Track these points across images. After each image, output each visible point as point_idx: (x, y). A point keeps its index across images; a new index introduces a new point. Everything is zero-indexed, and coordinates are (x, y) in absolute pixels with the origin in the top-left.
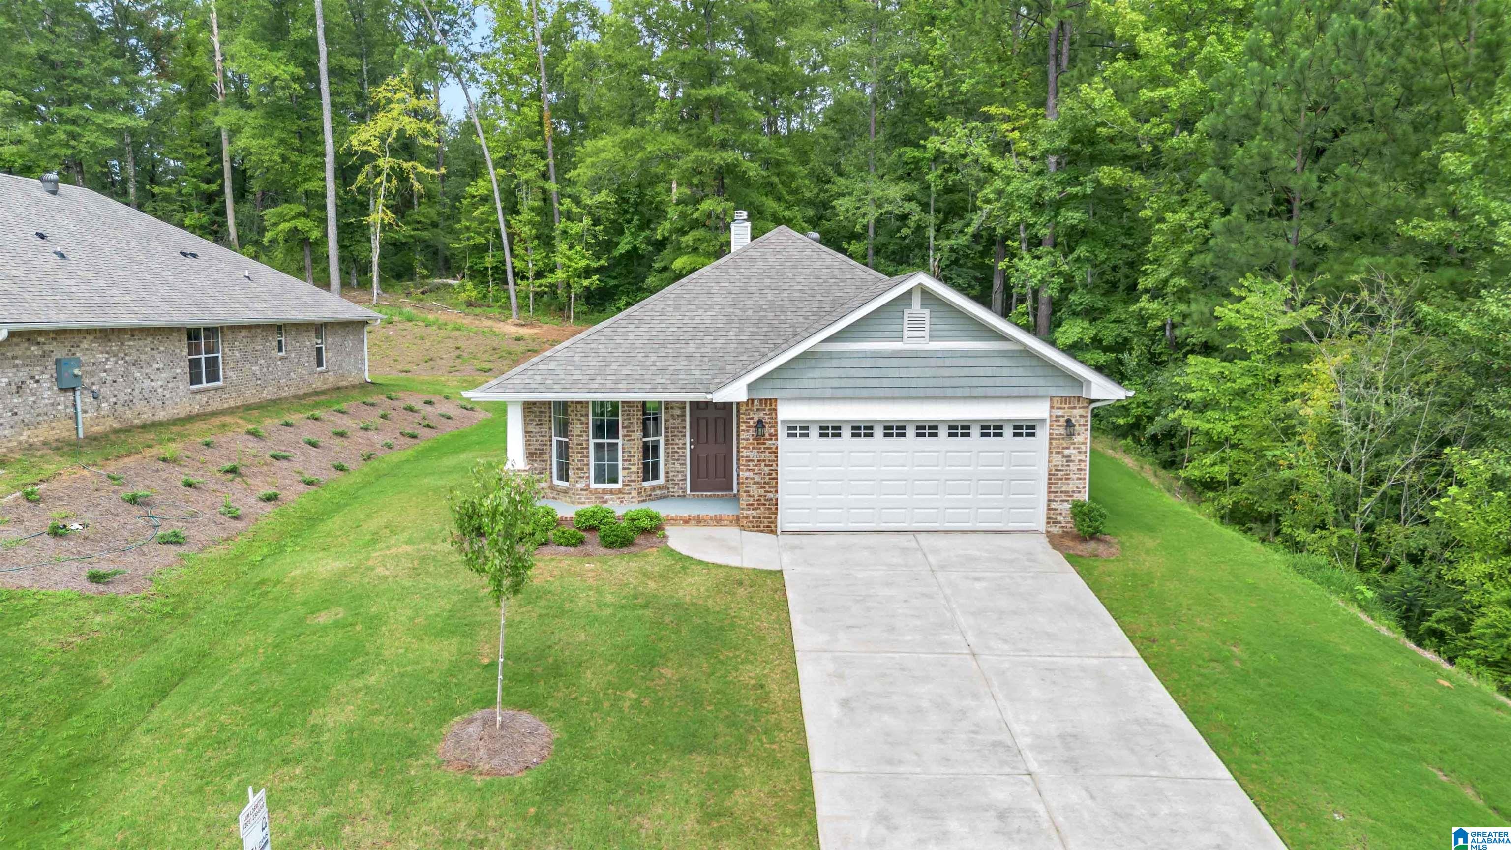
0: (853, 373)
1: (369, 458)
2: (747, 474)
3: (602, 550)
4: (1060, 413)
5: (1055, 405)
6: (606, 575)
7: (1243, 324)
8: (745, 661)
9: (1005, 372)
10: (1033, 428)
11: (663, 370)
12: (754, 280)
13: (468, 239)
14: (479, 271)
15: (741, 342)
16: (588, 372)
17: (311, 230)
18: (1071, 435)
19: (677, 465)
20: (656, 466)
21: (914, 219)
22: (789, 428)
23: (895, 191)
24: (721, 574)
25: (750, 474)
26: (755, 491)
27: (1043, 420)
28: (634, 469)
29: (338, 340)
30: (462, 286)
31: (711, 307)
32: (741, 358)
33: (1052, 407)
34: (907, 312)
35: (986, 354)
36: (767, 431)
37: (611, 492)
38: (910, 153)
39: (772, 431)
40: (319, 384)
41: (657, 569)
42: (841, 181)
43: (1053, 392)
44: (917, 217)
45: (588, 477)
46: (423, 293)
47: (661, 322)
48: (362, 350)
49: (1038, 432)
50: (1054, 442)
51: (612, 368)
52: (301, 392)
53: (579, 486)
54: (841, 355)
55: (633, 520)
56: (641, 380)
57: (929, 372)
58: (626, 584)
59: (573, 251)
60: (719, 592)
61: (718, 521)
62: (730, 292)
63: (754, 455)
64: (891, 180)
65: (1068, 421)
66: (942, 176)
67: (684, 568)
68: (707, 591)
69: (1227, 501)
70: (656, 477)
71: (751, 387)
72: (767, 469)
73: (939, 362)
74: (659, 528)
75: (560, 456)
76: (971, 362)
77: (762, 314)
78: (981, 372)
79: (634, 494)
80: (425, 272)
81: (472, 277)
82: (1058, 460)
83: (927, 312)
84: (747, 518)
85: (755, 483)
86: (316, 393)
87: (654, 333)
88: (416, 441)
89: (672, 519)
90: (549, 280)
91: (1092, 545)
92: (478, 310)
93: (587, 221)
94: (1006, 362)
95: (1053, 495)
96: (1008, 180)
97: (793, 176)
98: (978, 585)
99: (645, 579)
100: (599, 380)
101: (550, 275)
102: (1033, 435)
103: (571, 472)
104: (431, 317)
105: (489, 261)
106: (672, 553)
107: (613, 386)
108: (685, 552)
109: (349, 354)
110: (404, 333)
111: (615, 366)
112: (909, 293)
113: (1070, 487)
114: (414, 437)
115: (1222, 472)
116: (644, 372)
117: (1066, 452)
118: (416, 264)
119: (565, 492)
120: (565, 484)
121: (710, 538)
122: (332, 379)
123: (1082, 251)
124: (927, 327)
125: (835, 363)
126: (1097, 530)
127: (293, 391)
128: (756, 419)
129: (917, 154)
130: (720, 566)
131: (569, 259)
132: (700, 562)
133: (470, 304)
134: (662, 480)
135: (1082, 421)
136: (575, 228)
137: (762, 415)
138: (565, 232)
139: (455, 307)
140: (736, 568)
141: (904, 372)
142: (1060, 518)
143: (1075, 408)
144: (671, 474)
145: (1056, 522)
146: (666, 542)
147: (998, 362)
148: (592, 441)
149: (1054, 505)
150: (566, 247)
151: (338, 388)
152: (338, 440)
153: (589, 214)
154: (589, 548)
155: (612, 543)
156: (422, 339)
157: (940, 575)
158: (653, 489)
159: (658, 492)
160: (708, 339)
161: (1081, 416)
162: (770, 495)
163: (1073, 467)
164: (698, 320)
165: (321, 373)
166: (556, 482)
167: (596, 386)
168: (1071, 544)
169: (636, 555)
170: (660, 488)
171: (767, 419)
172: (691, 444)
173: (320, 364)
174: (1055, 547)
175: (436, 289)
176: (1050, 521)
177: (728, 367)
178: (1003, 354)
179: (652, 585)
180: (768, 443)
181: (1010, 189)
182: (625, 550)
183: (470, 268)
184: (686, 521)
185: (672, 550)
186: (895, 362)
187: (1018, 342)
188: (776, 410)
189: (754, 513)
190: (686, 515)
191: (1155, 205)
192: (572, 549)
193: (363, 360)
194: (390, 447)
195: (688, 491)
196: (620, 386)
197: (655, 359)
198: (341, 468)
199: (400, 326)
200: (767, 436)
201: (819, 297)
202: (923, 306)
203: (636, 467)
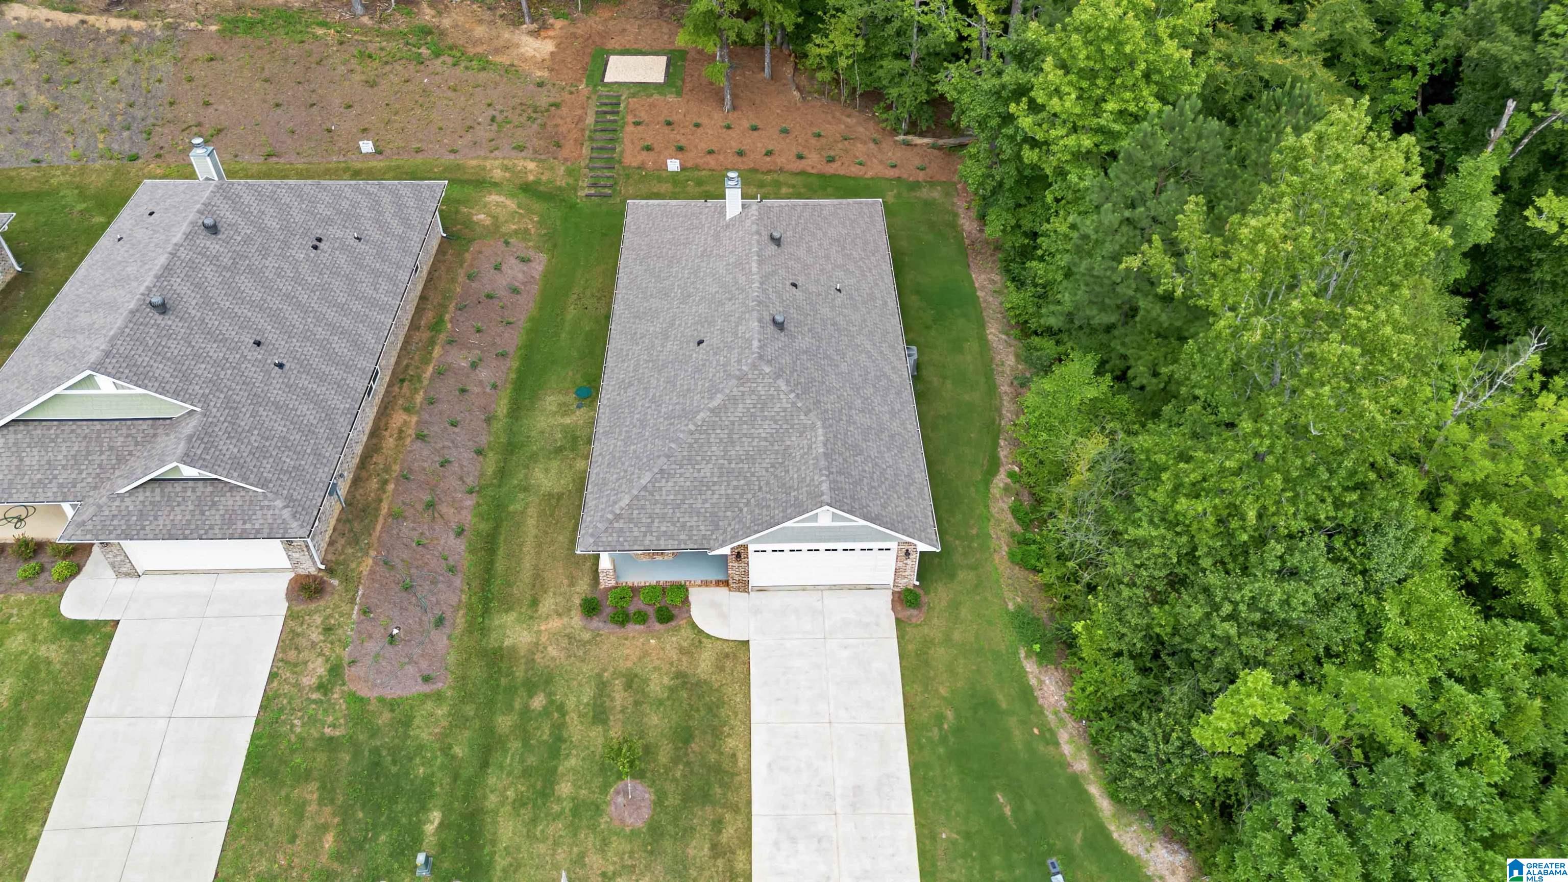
0: (790, 534)
3: (658, 626)
4: (903, 547)
5: (901, 544)
6: (662, 653)
8: (729, 735)
10: (889, 549)
11: (684, 526)
16: (642, 529)
18: (908, 555)
22: (755, 551)
24: (718, 649)
36: (742, 556)
39: (745, 556)
41: (686, 643)
49: (892, 550)
50: (899, 559)
51: (655, 524)
56: (672, 536)
58: (672, 663)
60: (717, 668)
61: (717, 585)
63: (735, 564)
65: (907, 550)
67: (700, 642)
68: (712, 667)
72: (743, 570)
74: (686, 595)
82: (901, 563)
85: (736, 575)
88: (507, 362)
89: (693, 585)
91: (906, 609)
95: (897, 577)
98: (845, 654)
99: (681, 655)
106: (694, 626)
107: (656, 542)
108: (700, 625)
113: (906, 574)
114: (505, 355)
116: (673, 529)
117: (905, 561)
121: (713, 602)
128: (736, 552)
130: (718, 639)
132: (708, 636)
137: (739, 550)
140: (727, 640)
143: (910, 545)
145: (898, 587)
146: (690, 611)
154: (651, 624)
155: (662, 619)
162: (745, 579)
163: (909, 567)
168: (899, 603)
169: (675, 629)
171: (742, 551)
176: (894, 588)
179: (685, 662)
182: (670, 624)
184: (700, 585)
185: (694, 622)
188: (747, 547)
189: (740, 587)
190: (700, 581)
192: (642, 626)
194: (495, 387)
196: (660, 542)
200: (743, 559)
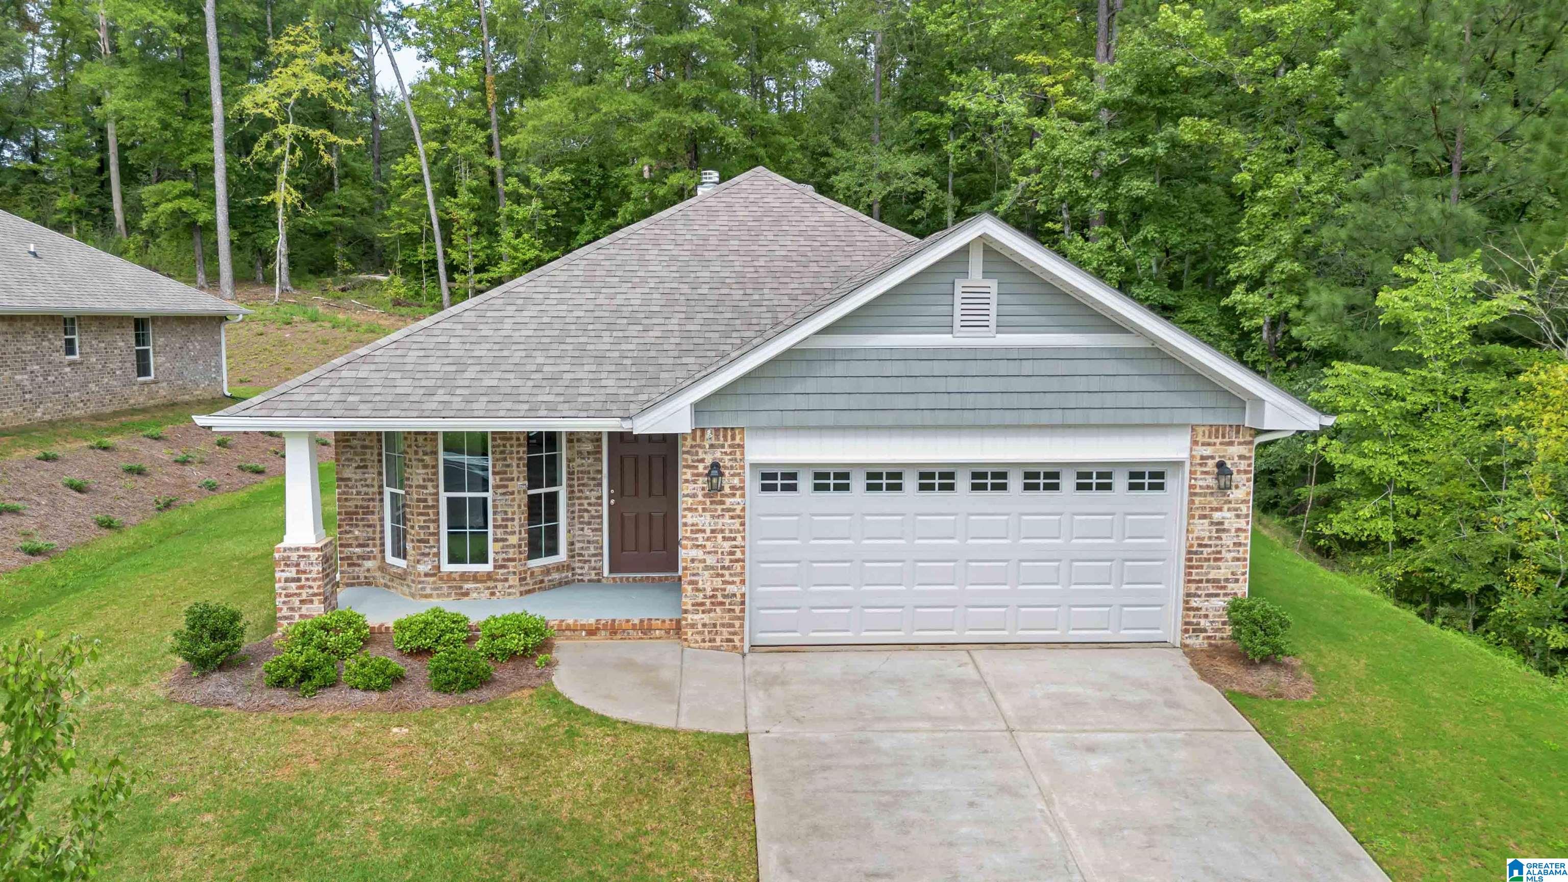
0: (870, 385)
1: (168, 506)
2: (694, 553)
3: (431, 696)
4: (1208, 451)
5: (1200, 439)
6: (423, 755)
7: (1418, 317)
9: (1121, 384)
10: (1161, 475)
11: (554, 379)
12: (713, 241)
13: (400, 226)
14: (411, 265)
15: (687, 335)
16: (424, 383)
17: (198, 212)
18: (1224, 489)
19: (587, 531)
20: (553, 533)
21: (929, 198)
22: (765, 476)
23: (907, 164)
24: (638, 744)
25: (698, 554)
26: (707, 582)
27: (1178, 464)
28: (513, 540)
29: (176, 342)
30: (390, 282)
31: (644, 280)
32: (684, 360)
33: (1195, 443)
34: (959, 284)
35: (1088, 355)
36: (728, 482)
37: (475, 578)
38: (925, 118)
39: (736, 481)
40: (141, 399)
41: (520, 737)
42: (839, 153)
43: (1196, 417)
44: (934, 196)
45: (438, 555)
46: (343, 290)
47: (561, 302)
48: (218, 354)
49: (1169, 481)
50: (1197, 500)
51: (467, 375)
52: (109, 410)
53: (422, 568)
54: (848, 355)
55: (493, 637)
56: (514, 395)
57: (997, 385)
58: (456, 776)
59: (520, 240)
60: (628, 790)
61: (645, 629)
62: (674, 258)
63: (704, 521)
64: (901, 152)
65: (1221, 465)
66: (963, 147)
67: (571, 734)
68: (605, 788)
69: (1394, 571)
70: (553, 550)
71: (699, 408)
72: (727, 545)
73: (1013, 368)
74: (545, 646)
75: (396, 519)
76: (1063, 367)
77: (723, 291)
78: (1081, 384)
79: (513, 580)
80: (348, 265)
81: (403, 273)
82: (1202, 528)
83: (993, 284)
84: (693, 626)
85: (707, 568)
86: (133, 411)
87: (545, 320)
88: (260, 478)
89: (568, 628)
90: (492, 274)
91: (1267, 674)
92: (404, 310)
93: (536, 204)
94: (1122, 368)
95: (1193, 586)
96: (1052, 142)
97: (782, 148)
98: (1096, 763)
99: (493, 761)
100: (441, 396)
101: (492, 269)
102: (1160, 487)
103: (409, 546)
104: (341, 317)
105: (422, 252)
106: (555, 700)
107: (462, 406)
108: (579, 700)
109: (195, 360)
110: (304, 336)
111: (471, 372)
112: (964, 251)
113: (1222, 572)
114: (260, 472)
115: (1385, 528)
116: (519, 383)
117: (1217, 516)
118: (337, 256)
119: (402, 576)
120: (401, 563)
121: (628, 665)
122: (163, 392)
123: (1149, 231)
124: (993, 309)
125: (840, 368)
126: (1277, 650)
127: (92, 408)
128: (709, 461)
129: (933, 119)
130: (637, 728)
131: (515, 249)
132: (603, 720)
133: (397, 303)
134: (563, 555)
135: (1243, 465)
136: (522, 212)
137: (718, 455)
138: (510, 218)
139: (377, 305)
140: (666, 731)
141: (954, 385)
142: (1204, 623)
143: (1231, 443)
144: (578, 545)
145: (1199, 630)
146: (550, 675)
147: (1111, 367)
148: (444, 496)
149: (1195, 602)
150: (511, 234)
151: (174, 404)
152: (130, 481)
153: (542, 196)
154: (407, 691)
155: (449, 683)
156: (325, 343)
157: (1024, 739)
158: (547, 570)
159: (556, 576)
160: (633, 330)
161: (1241, 457)
162: (731, 589)
163: (1228, 540)
164: (619, 300)
165: (145, 383)
166: (390, 559)
167: (434, 406)
168: (1231, 671)
169: (490, 707)
170: (559, 568)
171: (726, 461)
172: (610, 497)
173: (143, 369)
174: (1205, 676)
175: (363, 284)
176: (1191, 628)
177: (663, 375)
178: (1119, 354)
179: (504, 774)
180: (728, 501)
181: (1056, 153)
182: (472, 696)
183: (403, 262)
184: (592, 632)
185: (557, 694)
186: (938, 368)
187: (1141, 333)
188: (741, 446)
189: (706, 618)
190: (592, 621)
191: (1255, 167)
192: (375, 696)
193: (219, 368)
194: (212, 488)
195: (606, 573)
196: (475, 406)
197: (540, 360)
198: (108, 525)
199: (301, 327)
200: (727, 490)
201: (814, 268)
202: (986, 274)
203: (517, 537)
